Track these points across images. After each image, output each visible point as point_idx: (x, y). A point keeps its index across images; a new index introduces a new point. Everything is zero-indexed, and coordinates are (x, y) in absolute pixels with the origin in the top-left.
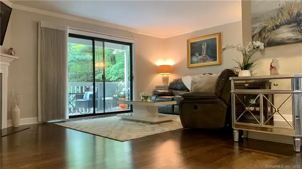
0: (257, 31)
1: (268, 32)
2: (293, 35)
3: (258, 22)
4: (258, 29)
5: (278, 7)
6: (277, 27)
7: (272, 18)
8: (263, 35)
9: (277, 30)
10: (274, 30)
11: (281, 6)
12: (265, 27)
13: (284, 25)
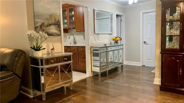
0: (39, 24)
1: (45, 27)
2: (56, 31)
3: (39, 18)
4: (40, 23)
5: (49, 14)
6: (50, 25)
7: (47, 19)
8: (43, 28)
9: (50, 27)
10: (48, 26)
11: (51, 14)
12: (43, 23)
13: (53, 25)
